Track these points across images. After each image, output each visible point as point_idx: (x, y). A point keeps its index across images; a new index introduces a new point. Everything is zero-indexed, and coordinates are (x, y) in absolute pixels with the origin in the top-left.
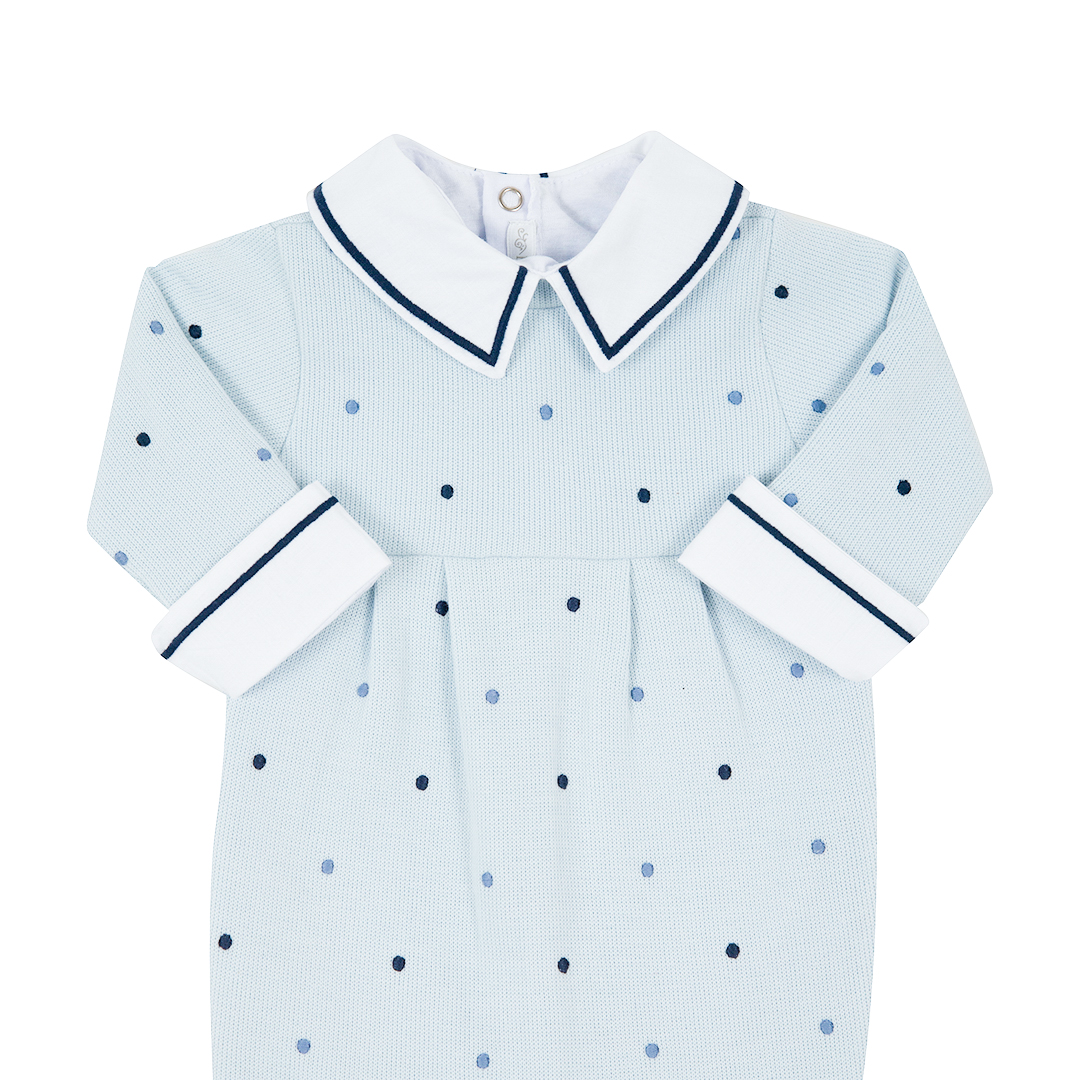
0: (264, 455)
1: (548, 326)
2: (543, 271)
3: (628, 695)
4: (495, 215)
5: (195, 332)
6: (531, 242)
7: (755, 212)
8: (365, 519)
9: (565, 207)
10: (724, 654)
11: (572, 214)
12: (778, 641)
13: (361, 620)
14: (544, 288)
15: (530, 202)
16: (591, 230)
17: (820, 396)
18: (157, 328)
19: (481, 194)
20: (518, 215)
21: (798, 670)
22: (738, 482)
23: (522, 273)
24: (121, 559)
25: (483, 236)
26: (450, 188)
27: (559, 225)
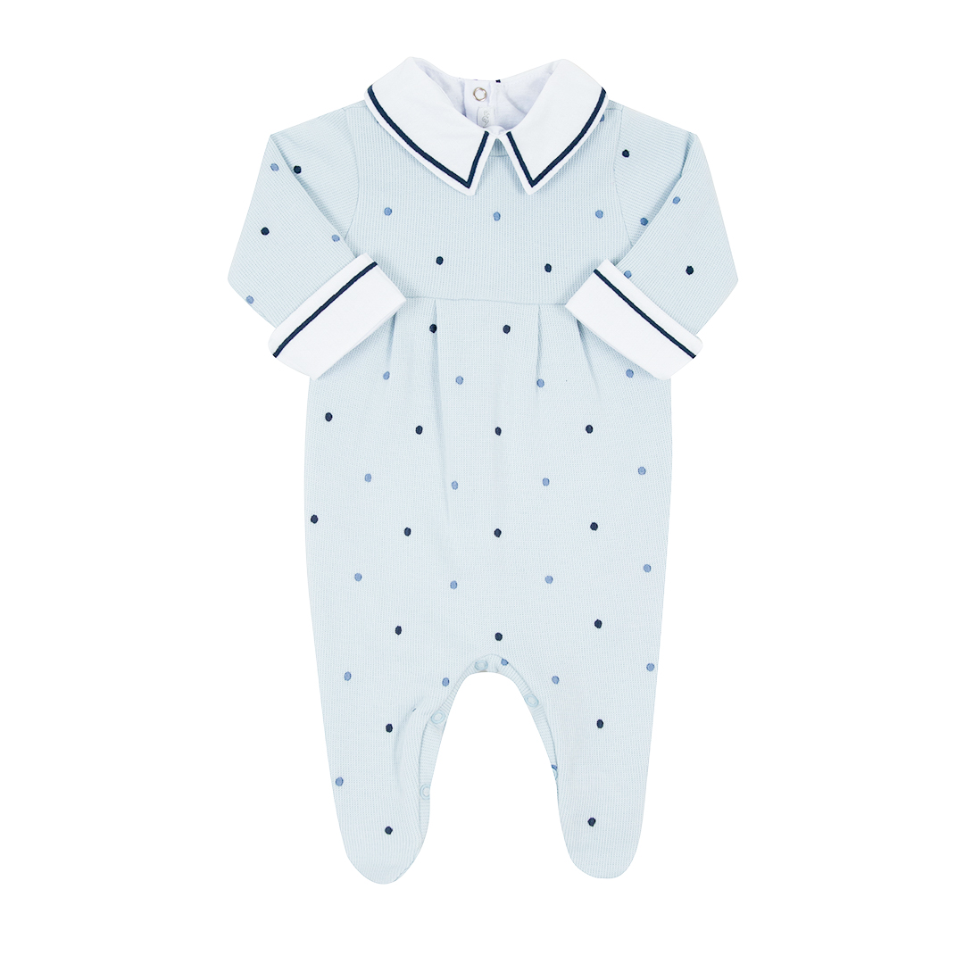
0: (336, 239)
1: (499, 166)
2: (497, 134)
3: (536, 383)
4: (471, 103)
5: (297, 170)
6: (491, 119)
7: (612, 107)
8: (392, 276)
9: (510, 100)
10: (589, 363)
11: (514, 104)
12: (619, 356)
13: (387, 335)
14: (498, 144)
15: (491, 96)
16: (524, 113)
17: (645, 216)
18: (275, 167)
19: (463, 91)
20: (483, 103)
21: (630, 373)
22: (599, 263)
23: (486, 135)
24: (250, 300)
25: (465, 114)
26: (446, 87)
27: (507, 109)
